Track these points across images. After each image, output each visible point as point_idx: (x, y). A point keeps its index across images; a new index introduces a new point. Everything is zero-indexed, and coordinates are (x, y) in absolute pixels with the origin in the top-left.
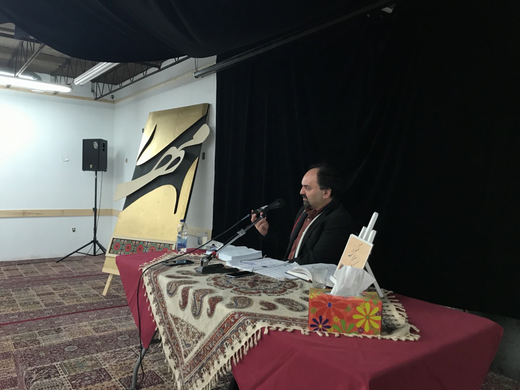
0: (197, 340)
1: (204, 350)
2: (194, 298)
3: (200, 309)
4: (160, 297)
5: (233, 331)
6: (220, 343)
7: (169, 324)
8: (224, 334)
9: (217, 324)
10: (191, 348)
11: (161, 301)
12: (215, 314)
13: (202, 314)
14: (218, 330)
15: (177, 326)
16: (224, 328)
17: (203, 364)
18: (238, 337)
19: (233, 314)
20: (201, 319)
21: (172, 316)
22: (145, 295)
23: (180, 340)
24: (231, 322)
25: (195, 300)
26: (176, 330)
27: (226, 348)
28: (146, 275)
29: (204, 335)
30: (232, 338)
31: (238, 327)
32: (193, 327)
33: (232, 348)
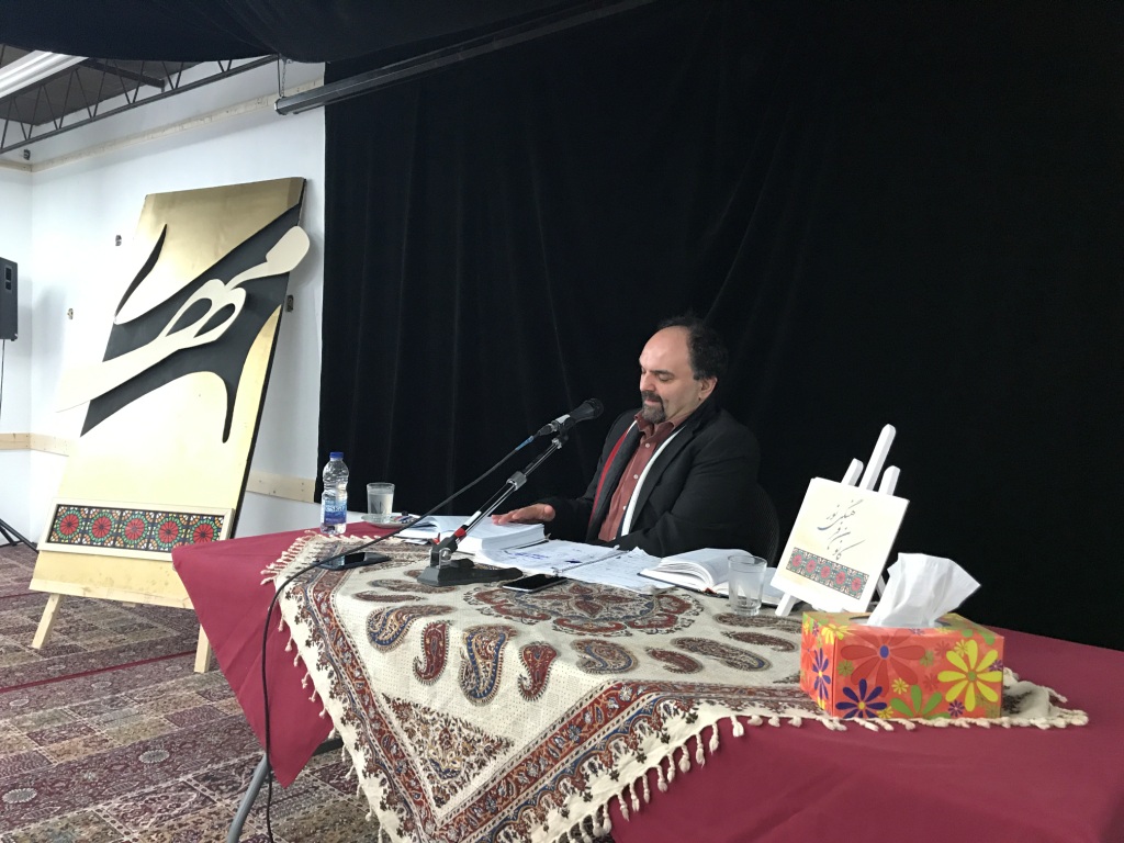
0: (484, 757)
1: (508, 783)
2: (470, 651)
3: (493, 678)
4: (343, 652)
5: (615, 731)
6: (568, 765)
7: (378, 719)
8: (581, 741)
9: (558, 716)
10: (458, 779)
11: (348, 662)
12: (548, 690)
13: (501, 690)
14: (561, 730)
15: (407, 725)
16: (583, 723)
17: (506, 819)
18: (635, 746)
19: (612, 688)
20: (495, 705)
21: (388, 700)
22: (288, 648)
23: (418, 761)
24: (606, 709)
25: (472, 657)
26: (405, 736)
27: (592, 777)
28: (288, 597)
29: (508, 745)
30: (614, 751)
31: (633, 720)
32: (467, 725)
33: (615, 776)
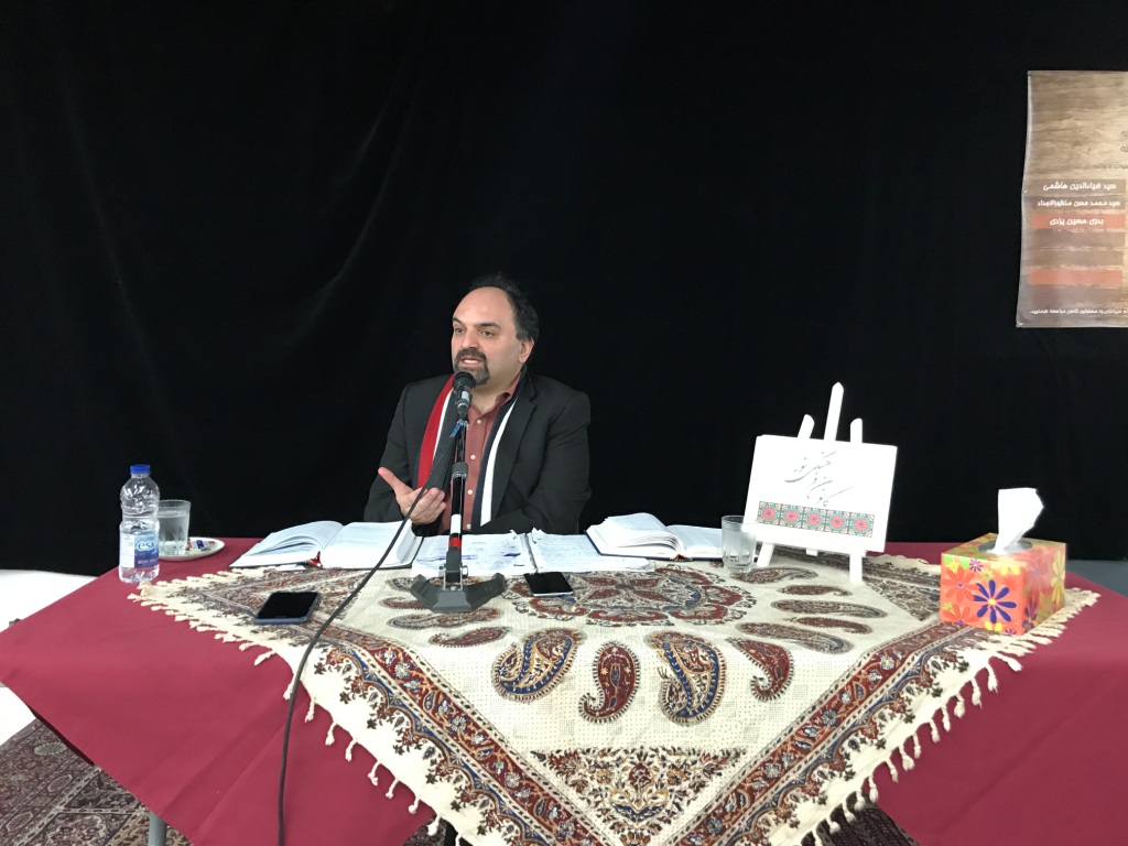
0: (703, 778)
1: (738, 795)
2: (676, 668)
3: (713, 690)
4: (450, 718)
5: (881, 701)
6: (825, 750)
8: (838, 723)
9: (808, 706)
10: (663, 813)
11: (460, 731)
14: (813, 719)
15: (575, 777)
16: (840, 704)
17: (738, 833)
18: (903, 709)
19: (871, 662)
20: (718, 717)
21: (541, 757)
23: (592, 815)
24: (867, 683)
25: (680, 674)
27: (853, 754)
28: (319, 669)
29: (737, 755)
30: (878, 721)
31: (899, 686)
32: (674, 751)
33: (881, 745)
